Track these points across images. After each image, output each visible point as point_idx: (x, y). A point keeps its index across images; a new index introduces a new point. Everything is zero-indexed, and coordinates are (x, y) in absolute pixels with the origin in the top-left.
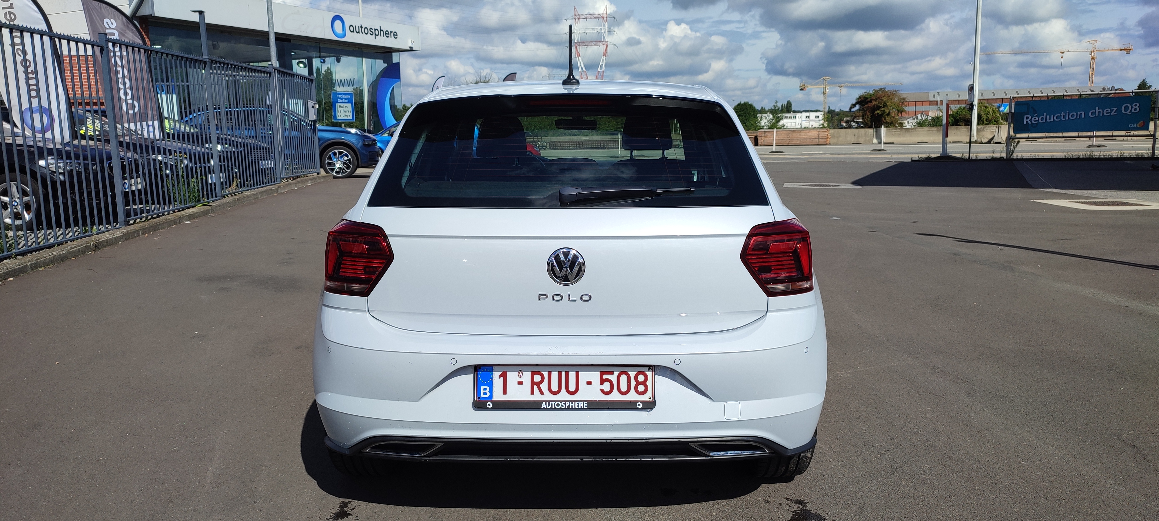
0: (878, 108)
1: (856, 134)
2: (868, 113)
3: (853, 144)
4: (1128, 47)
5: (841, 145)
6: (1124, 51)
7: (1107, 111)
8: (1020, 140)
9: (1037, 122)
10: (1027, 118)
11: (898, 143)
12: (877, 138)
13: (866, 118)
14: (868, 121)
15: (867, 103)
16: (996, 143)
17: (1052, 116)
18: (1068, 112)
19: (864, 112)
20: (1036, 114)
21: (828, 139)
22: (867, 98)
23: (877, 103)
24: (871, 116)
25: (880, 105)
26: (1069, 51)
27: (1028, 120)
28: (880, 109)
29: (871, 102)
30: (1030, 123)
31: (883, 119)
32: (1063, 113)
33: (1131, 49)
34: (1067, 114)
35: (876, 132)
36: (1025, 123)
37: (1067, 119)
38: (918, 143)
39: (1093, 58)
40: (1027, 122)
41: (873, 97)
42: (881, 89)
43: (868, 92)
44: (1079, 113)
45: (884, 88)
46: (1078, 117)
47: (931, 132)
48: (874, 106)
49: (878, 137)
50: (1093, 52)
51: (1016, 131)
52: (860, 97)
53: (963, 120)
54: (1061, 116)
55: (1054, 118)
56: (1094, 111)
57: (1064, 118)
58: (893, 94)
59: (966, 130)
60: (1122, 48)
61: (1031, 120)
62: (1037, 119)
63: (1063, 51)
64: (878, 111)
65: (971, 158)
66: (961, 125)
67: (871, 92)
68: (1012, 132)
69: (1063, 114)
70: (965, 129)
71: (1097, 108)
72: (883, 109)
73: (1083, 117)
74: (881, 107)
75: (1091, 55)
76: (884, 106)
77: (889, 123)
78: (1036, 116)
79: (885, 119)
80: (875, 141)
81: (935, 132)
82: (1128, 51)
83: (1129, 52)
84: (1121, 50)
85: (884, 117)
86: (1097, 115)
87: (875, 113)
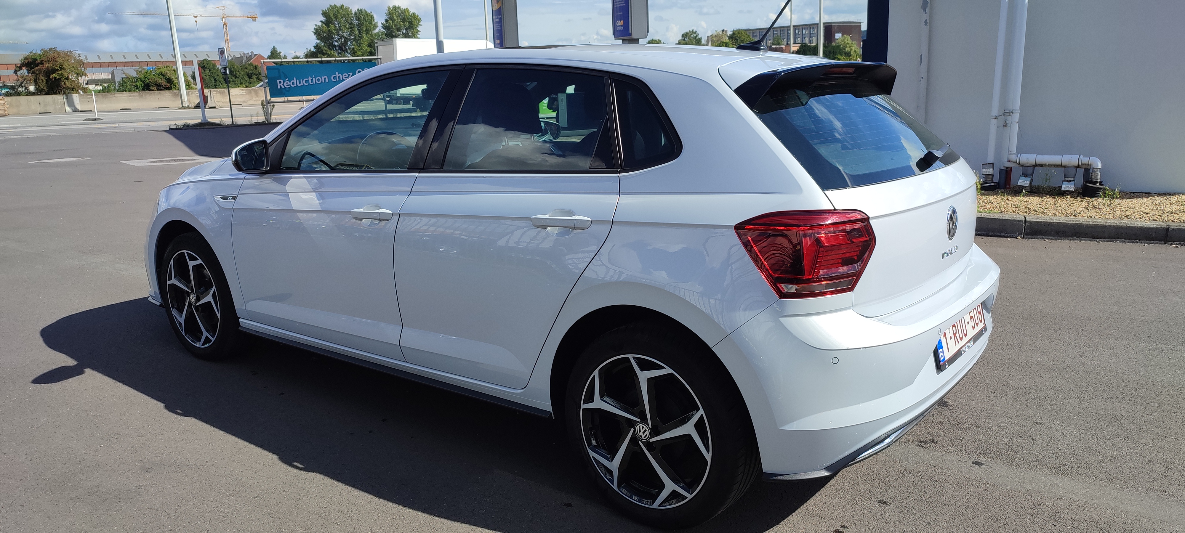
0: (54, 71)
1: (41, 102)
2: (41, 77)
3: (40, 113)
4: (253, 15)
5: (24, 115)
6: (250, 19)
7: (345, 75)
8: (274, 104)
9: (289, 86)
10: (280, 82)
11: (111, 111)
12: (69, 106)
13: (40, 83)
14: (43, 85)
15: (38, 65)
16: (211, 108)
17: (301, 80)
18: (314, 76)
19: (36, 76)
20: (287, 79)
21: (6, 109)
22: (36, 59)
23: (52, 65)
24: (47, 81)
25: (56, 68)
26: (201, 16)
27: (281, 85)
28: (57, 72)
29: (42, 63)
30: (283, 87)
31: (63, 83)
32: (310, 77)
33: (256, 17)
34: (314, 79)
35: (67, 99)
36: (279, 88)
37: (314, 83)
38: (120, 109)
39: (225, 24)
40: (280, 86)
41: (44, 58)
42: (51, 49)
43: (34, 52)
44: (323, 78)
45: (55, 48)
46: (323, 82)
47: (133, 97)
48: (48, 69)
49: (71, 104)
50: (224, 18)
51: (272, 95)
52: (25, 58)
53: (154, 84)
54: (309, 80)
55: (303, 82)
56: (335, 76)
57: (312, 82)
58: (68, 55)
59: (171, 95)
60: (248, 16)
61: (283, 85)
62: (289, 84)
63: (196, 15)
64: (54, 75)
65: (234, 123)
66: (153, 90)
67: (39, 52)
68: (269, 98)
69: (310, 79)
70: (169, 94)
71: (337, 73)
72: (60, 72)
73: (327, 81)
74: (58, 69)
75: (222, 20)
76: (61, 69)
77: (70, 88)
78: (287, 81)
79: (65, 84)
80: (68, 109)
81: (137, 97)
82: (254, 18)
83: (255, 20)
84: (248, 17)
85: (63, 82)
86: (338, 80)
87: (51, 77)
